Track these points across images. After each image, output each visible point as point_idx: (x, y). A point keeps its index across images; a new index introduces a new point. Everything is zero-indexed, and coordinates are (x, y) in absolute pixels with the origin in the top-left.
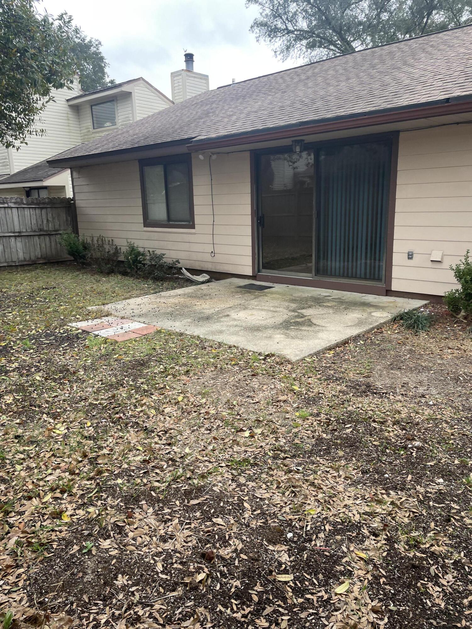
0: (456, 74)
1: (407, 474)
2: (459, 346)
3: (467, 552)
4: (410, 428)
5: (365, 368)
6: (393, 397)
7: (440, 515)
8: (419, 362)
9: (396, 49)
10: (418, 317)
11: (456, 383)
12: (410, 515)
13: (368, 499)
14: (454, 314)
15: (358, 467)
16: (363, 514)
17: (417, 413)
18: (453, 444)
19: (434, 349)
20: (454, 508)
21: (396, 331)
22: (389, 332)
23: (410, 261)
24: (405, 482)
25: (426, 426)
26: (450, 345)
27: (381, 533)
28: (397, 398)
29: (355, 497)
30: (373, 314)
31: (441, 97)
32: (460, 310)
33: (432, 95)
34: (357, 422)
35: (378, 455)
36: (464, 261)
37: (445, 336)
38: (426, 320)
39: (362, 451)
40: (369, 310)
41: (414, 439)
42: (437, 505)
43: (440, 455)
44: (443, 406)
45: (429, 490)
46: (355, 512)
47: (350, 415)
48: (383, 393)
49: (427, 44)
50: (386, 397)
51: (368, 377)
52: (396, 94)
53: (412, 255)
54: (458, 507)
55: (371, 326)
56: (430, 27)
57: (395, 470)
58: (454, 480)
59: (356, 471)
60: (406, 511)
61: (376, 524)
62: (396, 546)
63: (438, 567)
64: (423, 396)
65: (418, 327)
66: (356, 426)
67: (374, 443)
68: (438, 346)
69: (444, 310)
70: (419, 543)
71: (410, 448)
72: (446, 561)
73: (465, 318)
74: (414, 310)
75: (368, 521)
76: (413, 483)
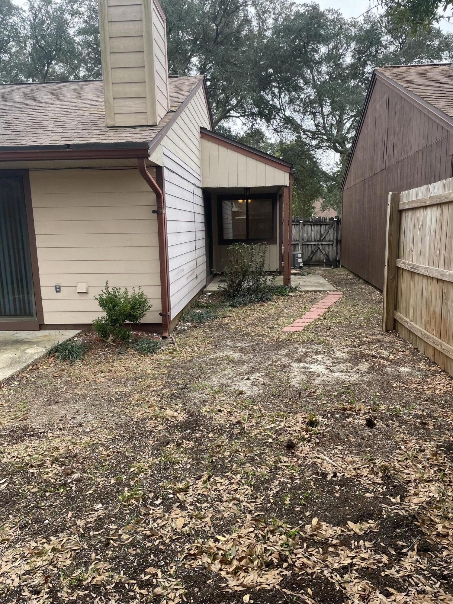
0: (74, 123)
1: (67, 512)
2: (110, 368)
3: (126, 569)
4: (69, 462)
5: (21, 411)
6: (51, 434)
7: (100, 542)
8: (76, 391)
9: (17, 91)
10: (72, 347)
11: (109, 404)
12: (71, 554)
13: (28, 556)
14: (104, 339)
15: (16, 524)
16: (24, 574)
17: (75, 444)
18: (109, 465)
19: (89, 375)
20: (112, 529)
21: (52, 365)
22: (45, 367)
23: (58, 294)
24: (65, 521)
25: (84, 454)
26: (103, 369)
27: (43, 588)
28: (55, 434)
29: (14, 560)
30: (27, 351)
31: (62, 142)
32: (109, 335)
33: (54, 139)
34: (13, 473)
35: (37, 503)
36: (105, 291)
37: (97, 361)
38: (79, 348)
39: (19, 504)
40: (22, 348)
41: (73, 473)
42: (97, 533)
43: (98, 479)
44: (99, 430)
45: (89, 520)
46: (14, 577)
47: (5, 468)
48: (41, 433)
49: (47, 91)
50: (44, 436)
51: (24, 419)
52: (19, 133)
53: (60, 288)
54: (115, 527)
55: (26, 364)
56: (51, 75)
57: (55, 512)
58: (112, 500)
59: (13, 529)
60: (67, 552)
61: (38, 579)
62: (59, 594)
63: (101, 598)
64: (81, 425)
65: (72, 357)
66: (11, 478)
67: (32, 491)
68: (92, 371)
69: (95, 336)
70: (81, 581)
71: (69, 483)
72: (108, 587)
73: (114, 341)
74: (67, 341)
75: (29, 581)
76: (73, 519)
